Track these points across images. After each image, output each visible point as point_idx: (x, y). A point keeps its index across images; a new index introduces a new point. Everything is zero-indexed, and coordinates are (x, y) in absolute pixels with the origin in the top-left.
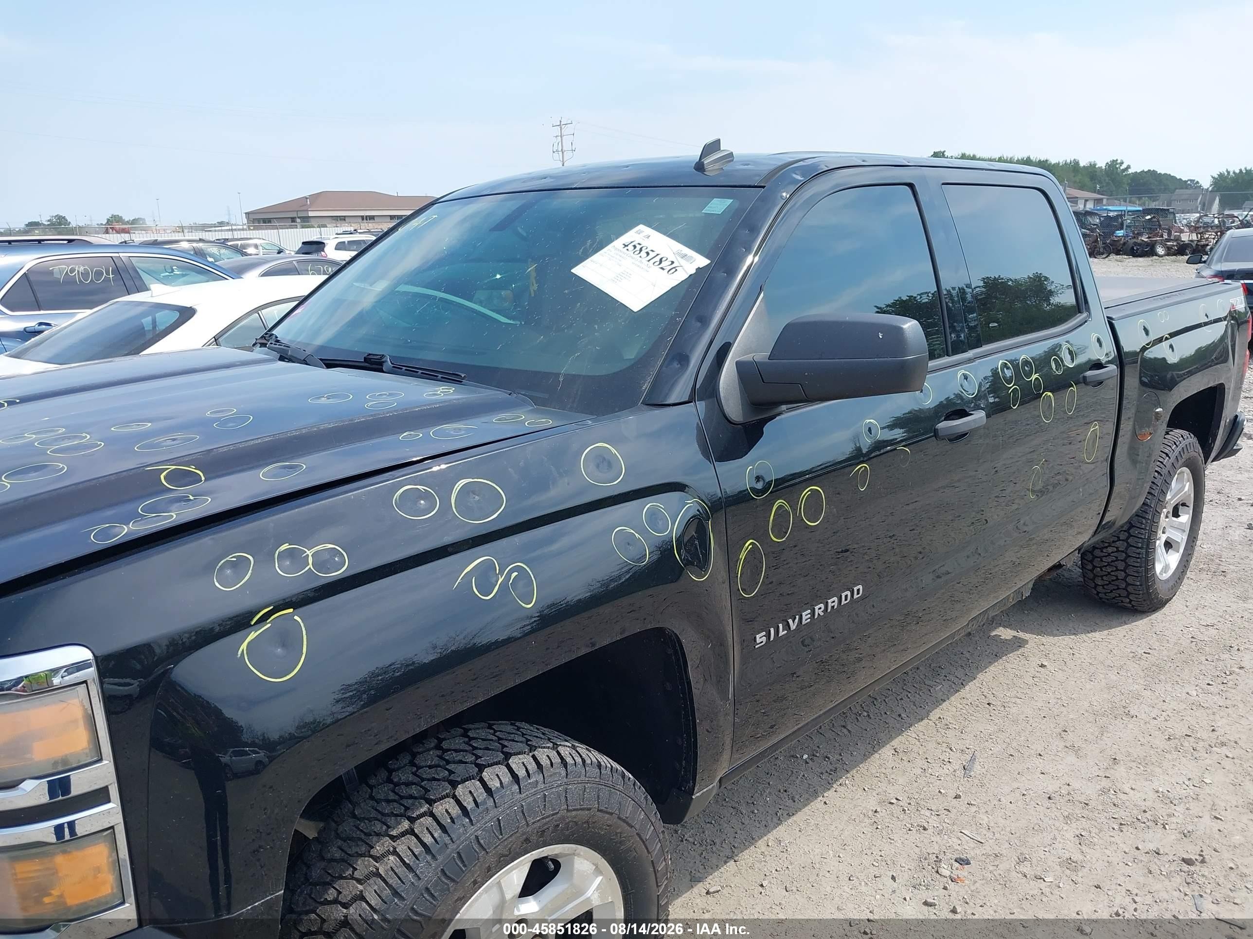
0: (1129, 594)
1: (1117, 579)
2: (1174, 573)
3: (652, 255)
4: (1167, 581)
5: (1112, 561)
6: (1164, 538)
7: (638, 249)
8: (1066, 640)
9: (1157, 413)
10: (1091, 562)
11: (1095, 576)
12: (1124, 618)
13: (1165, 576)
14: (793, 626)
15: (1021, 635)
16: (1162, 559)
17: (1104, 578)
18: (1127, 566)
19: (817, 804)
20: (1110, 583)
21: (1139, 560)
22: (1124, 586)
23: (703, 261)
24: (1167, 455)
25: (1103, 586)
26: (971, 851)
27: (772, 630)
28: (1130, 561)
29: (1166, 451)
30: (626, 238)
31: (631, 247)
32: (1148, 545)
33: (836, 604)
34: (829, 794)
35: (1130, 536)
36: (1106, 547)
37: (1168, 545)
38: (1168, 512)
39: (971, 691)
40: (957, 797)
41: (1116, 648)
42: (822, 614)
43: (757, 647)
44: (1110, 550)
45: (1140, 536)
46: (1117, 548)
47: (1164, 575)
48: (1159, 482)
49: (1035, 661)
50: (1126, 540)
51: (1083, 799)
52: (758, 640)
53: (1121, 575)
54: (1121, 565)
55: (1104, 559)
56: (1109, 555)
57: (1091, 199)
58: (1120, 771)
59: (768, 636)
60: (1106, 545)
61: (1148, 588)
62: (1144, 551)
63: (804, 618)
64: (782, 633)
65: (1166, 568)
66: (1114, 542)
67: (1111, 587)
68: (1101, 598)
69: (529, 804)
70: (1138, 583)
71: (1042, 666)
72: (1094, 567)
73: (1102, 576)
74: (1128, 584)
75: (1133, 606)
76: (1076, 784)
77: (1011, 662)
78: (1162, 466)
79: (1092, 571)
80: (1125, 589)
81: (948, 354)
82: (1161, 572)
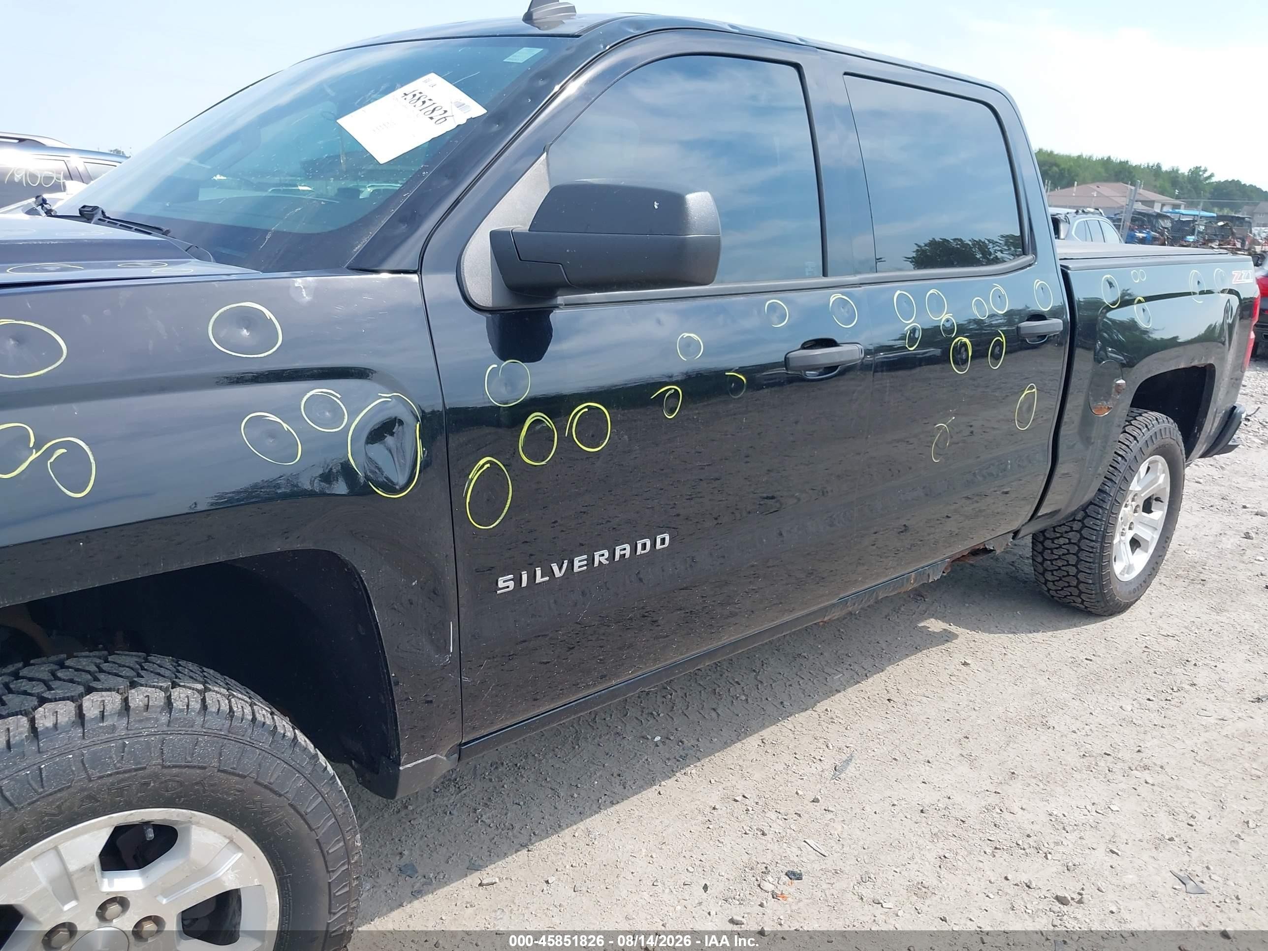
0: (1081, 592)
1: (1068, 575)
2: (1139, 575)
4: (1127, 583)
5: (1064, 554)
6: (1130, 535)
7: (416, 97)
8: (1004, 638)
9: (1119, 385)
10: (1041, 553)
11: (1046, 570)
12: (1075, 620)
13: (1127, 578)
14: (558, 574)
15: (953, 628)
16: (1125, 558)
17: (1055, 573)
18: (1079, 560)
19: (650, 793)
20: (1060, 580)
21: (1092, 555)
22: (1075, 583)
23: (478, 110)
24: (1135, 438)
25: (1053, 582)
26: (809, 864)
27: (525, 577)
28: (1083, 555)
29: (1135, 434)
31: (410, 96)
32: (1104, 537)
33: (628, 553)
34: (669, 783)
35: (1084, 526)
36: (1058, 538)
37: (1135, 543)
38: (1137, 506)
39: (874, 684)
40: (816, 801)
41: (1055, 652)
42: (605, 562)
43: (499, 592)
44: (1062, 541)
45: (1095, 527)
46: (1069, 539)
47: (1126, 576)
48: (1122, 466)
49: (959, 658)
50: (1079, 531)
51: (960, 815)
52: (501, 584)
53: (1073, 571)
54: (1072, 560)
55: (1055, 551)
56: (1060, 547)
57: (1169, 204)
58: (1017, 786)
59: (518, 580)
60: (1058, 535)
61: (1102, 587)
62: (1098, 545)
63: (577, 565)
64: (539, 579)
65: (1129, 568)
66: (1066, 532)
67: (1061, 584)
68: (1053, 596)
70: (1091, 582)
71: (965, 664)
72: (1045, 560)
73: (1052, 571)
74: (1079, 582)
75: (1086, 607)
76: (958, 798)
77: (931, 657)
78: (1127, 450)
79: (1042, 564)
80: (1077, 587)
81: (825, 274)
82: (1121, 573)
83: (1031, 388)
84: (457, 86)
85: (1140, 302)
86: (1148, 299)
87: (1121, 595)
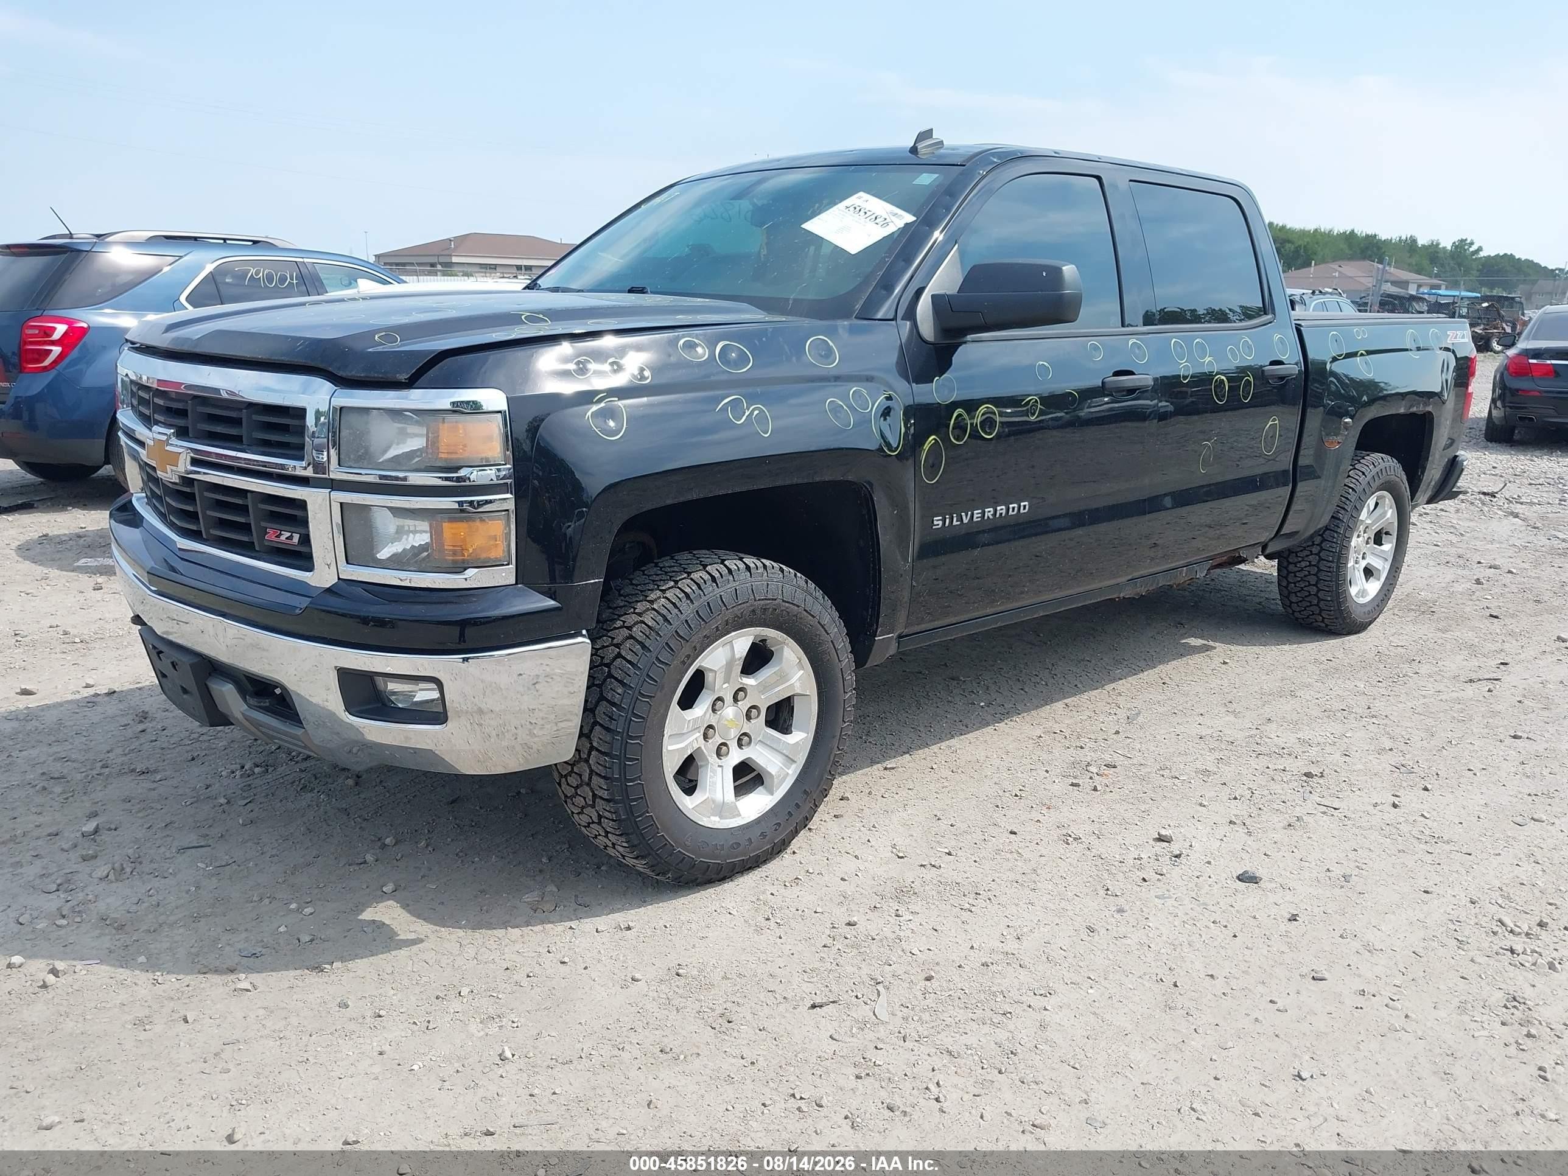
0: (1321, 610)
1: (1310, 595)
2: (1373, 599)
3: (869, 214)
4: (1364, 605)
5: (1305, 576)
6: (1363, 564)
7: (858, 210)
8: (1256, 649)
9: (1346, 423)
10: (1286, 578)
11: (1290, 593)
12: (1317, 638)
13: (1362, 601)
14: (965, 521)
15: (1211, 643)
16: (1359, 582)
17: (1298, 594)
18: (1319, 579)
20: (1304, 600)
21: (1329, 574)
22: (1316, 602)
23: (910, 218)
24: (1363, 473)
25: (1297, 603)
26: (1118, 760)
27: (947, 521)
28: (1322, 575)
29: (1363, 470)
30: (848, 202)
31: (852, 209)
32: (1339, 558)
33: (1004, 512)
34: (1002, 725)
35: (1322, 549)
36: (1300, 562)
37: (1368, 572)
38: (1369, 538)
39: (1149, 675)
40: (1117, 732)
41: (1301, 656)
42: (991, 517)
43: (934, 527)
44: (1303, 564)
45: (1331, 549)
46: (1310, 562)
47: (1361, 599)
48: (1353, 497)
49: (1217, 661)
50: (1318, 554)
51: (1231, 740)
52: (935, 523)
53: (1314, 590)
54: (1313, 580)
55: (1297, 574)
56: (1302, 570)
57: (1426, 284)
58: (1274, 726)
59: (944, 521)
60: (1300, 559)
61: (1339, 604)
62: (1334, 565)
63: (975, 516)
64: (955, 523)
65: (1363, 593)
66: (1307, 556)
67: (1305, 604)
68: (1297, 619)
69: (757, 586)
70: (1329, 599)
71: (1225, 663)
72: (1289, 583)
73: (1295, 593)
74: (1320, 600)
75: (1327, 625)
76: (1227, 731)
77: (1197, 659)
78: (1357, 483)
79: (1286, 587)
80: (1317, 605)
81: (1123, 326)
82: (1357, 595)
83: (1274, 420)
84: (885, 200)
85: (1362, 355)
86: (1370, 353)
87: (1358, 615)
